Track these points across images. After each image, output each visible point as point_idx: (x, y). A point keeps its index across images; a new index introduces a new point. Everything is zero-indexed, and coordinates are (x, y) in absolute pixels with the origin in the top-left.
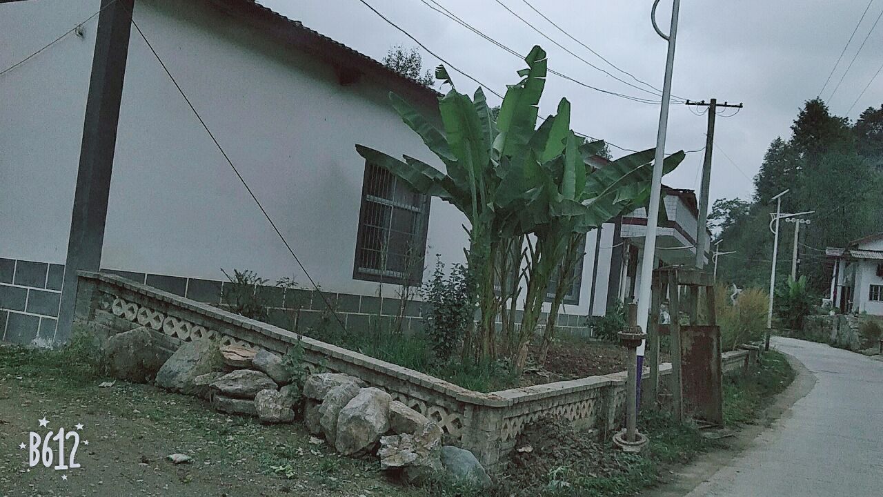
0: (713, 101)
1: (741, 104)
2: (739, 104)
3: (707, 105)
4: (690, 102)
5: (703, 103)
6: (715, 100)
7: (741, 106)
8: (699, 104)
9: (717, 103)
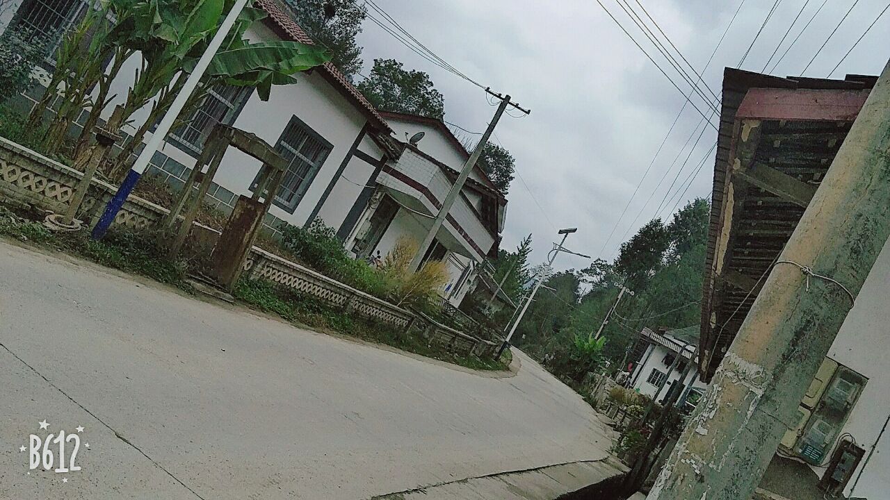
0: (508, 97)
1: (529, 111)
2: (527, 110)
3: (501, 98)
4: (490, 90)
5: (499, 96)
6: (510, 97)
7: (528, 112)
8: (495, 95)
9: (511, 101)
